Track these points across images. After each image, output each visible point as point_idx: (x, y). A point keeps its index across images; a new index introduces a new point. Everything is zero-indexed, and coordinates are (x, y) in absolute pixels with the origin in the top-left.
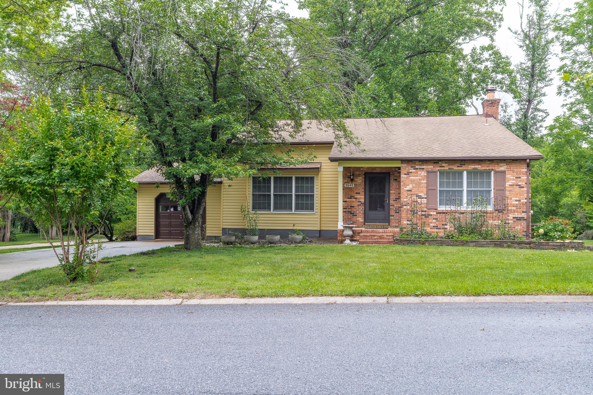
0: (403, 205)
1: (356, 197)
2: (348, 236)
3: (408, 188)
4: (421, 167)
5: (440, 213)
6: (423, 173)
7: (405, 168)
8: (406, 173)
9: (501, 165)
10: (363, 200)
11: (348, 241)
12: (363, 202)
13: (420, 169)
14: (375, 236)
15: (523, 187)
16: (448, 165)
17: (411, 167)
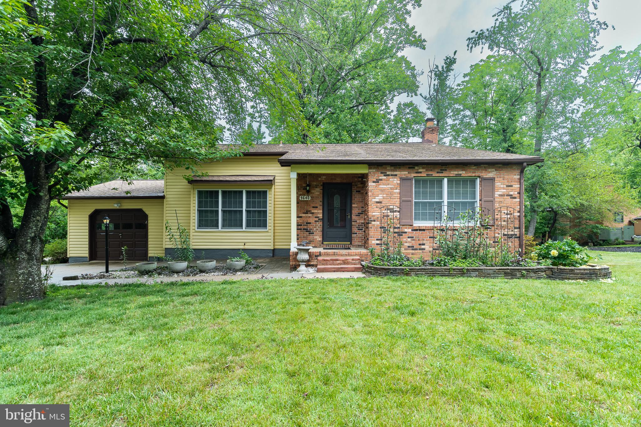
0: (371, 221)
1: (313, 211)
2: (303, 261)
3: (377, 200)
4: (393, 173)
5: (417, 230)
6: (396, 181)
7: (373, 175)
8: (375, 180)
9: (490, 170)
10: (321, 216)
11: (302, 268)
12: (321, 218)
13: (392, 175)
14: (337, 260)
15: (515, 198)
16: (426, 170)
17: (382, 173)
